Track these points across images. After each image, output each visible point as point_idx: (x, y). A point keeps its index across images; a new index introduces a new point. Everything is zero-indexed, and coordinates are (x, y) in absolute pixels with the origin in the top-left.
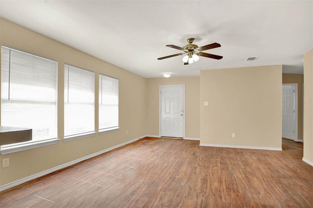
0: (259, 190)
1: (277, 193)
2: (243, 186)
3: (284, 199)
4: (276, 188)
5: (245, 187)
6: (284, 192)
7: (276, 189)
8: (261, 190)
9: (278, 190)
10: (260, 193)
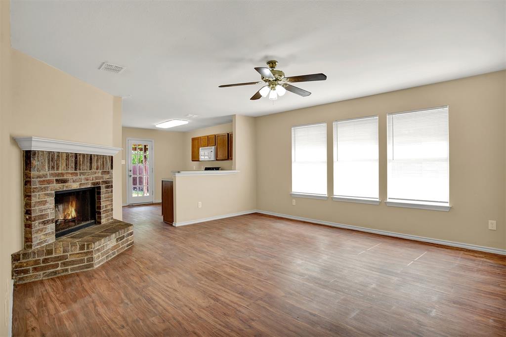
0: (181, 286)
1: (159, 292)
2: (203, 282)
3: (150, 288)
4: (163, 301)
5: (200, 283)
6: (151, 297)
7: (163, 298)
8: (180, 287)
9: (160, 298)
10: (178, 282)
